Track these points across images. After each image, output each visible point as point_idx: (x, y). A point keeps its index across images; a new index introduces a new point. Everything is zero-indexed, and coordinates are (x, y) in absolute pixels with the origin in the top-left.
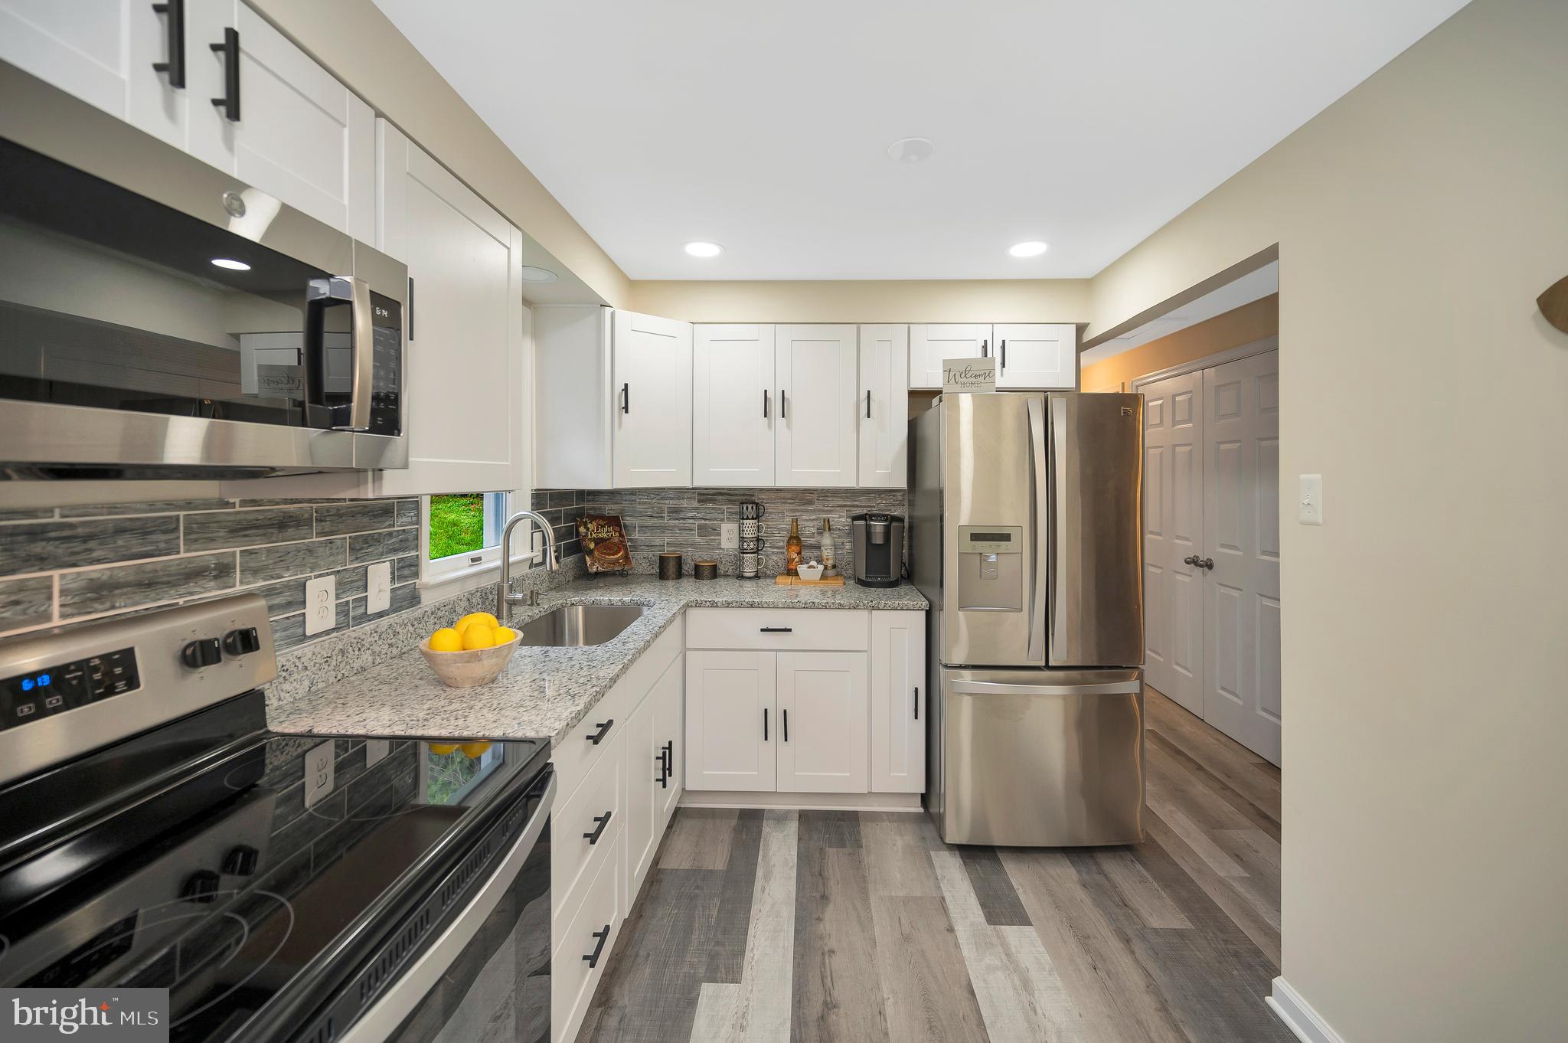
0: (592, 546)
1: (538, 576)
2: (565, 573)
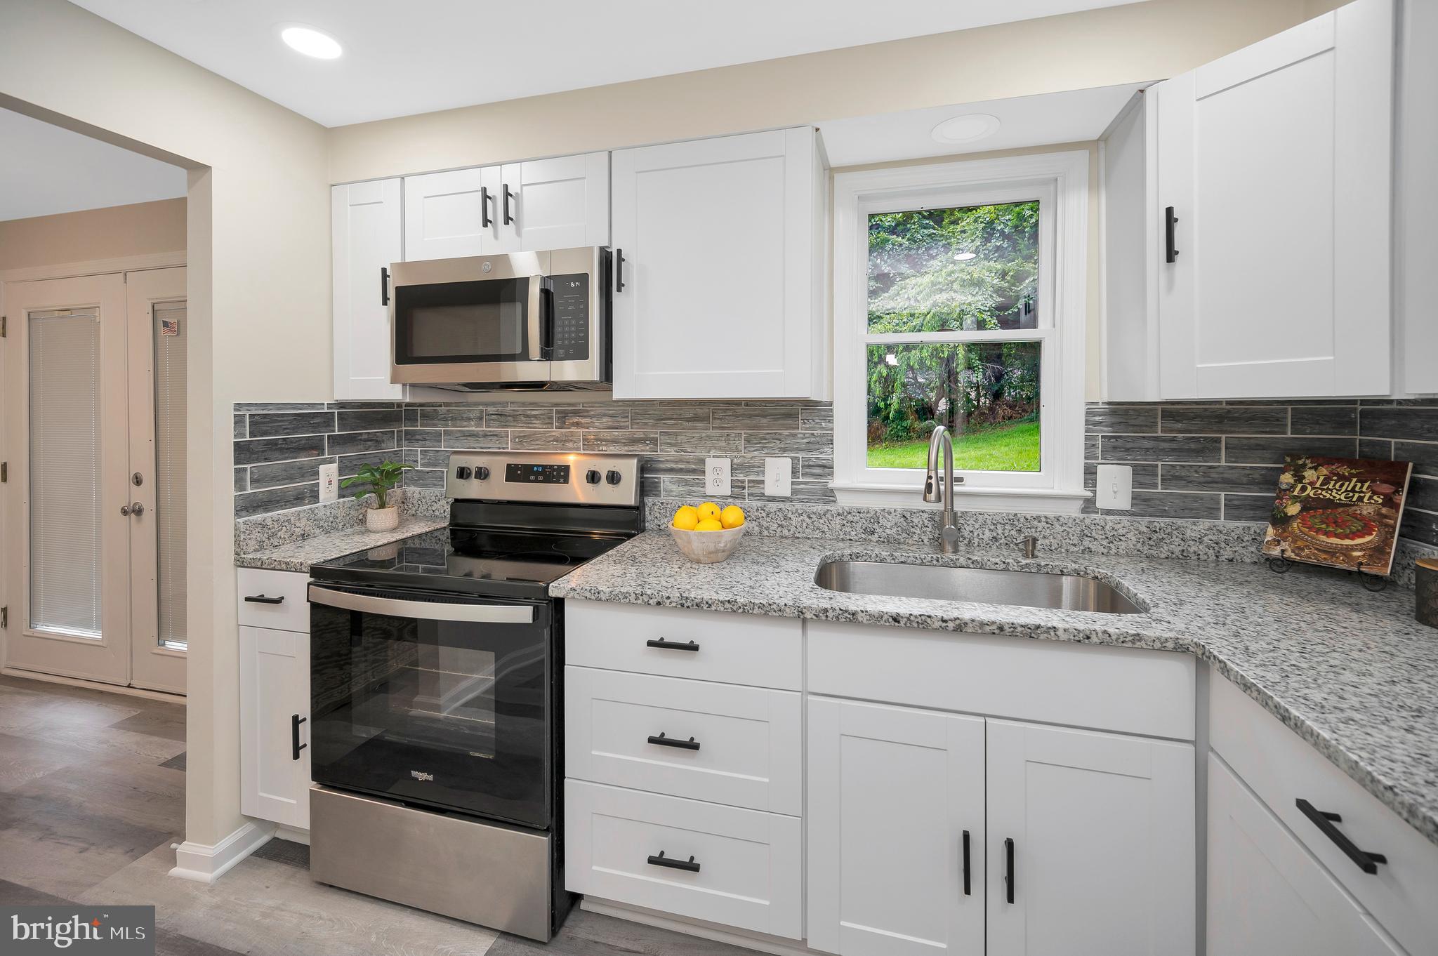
0: (1293, 509)
1: (1098, 527)
2: (1217, 544)
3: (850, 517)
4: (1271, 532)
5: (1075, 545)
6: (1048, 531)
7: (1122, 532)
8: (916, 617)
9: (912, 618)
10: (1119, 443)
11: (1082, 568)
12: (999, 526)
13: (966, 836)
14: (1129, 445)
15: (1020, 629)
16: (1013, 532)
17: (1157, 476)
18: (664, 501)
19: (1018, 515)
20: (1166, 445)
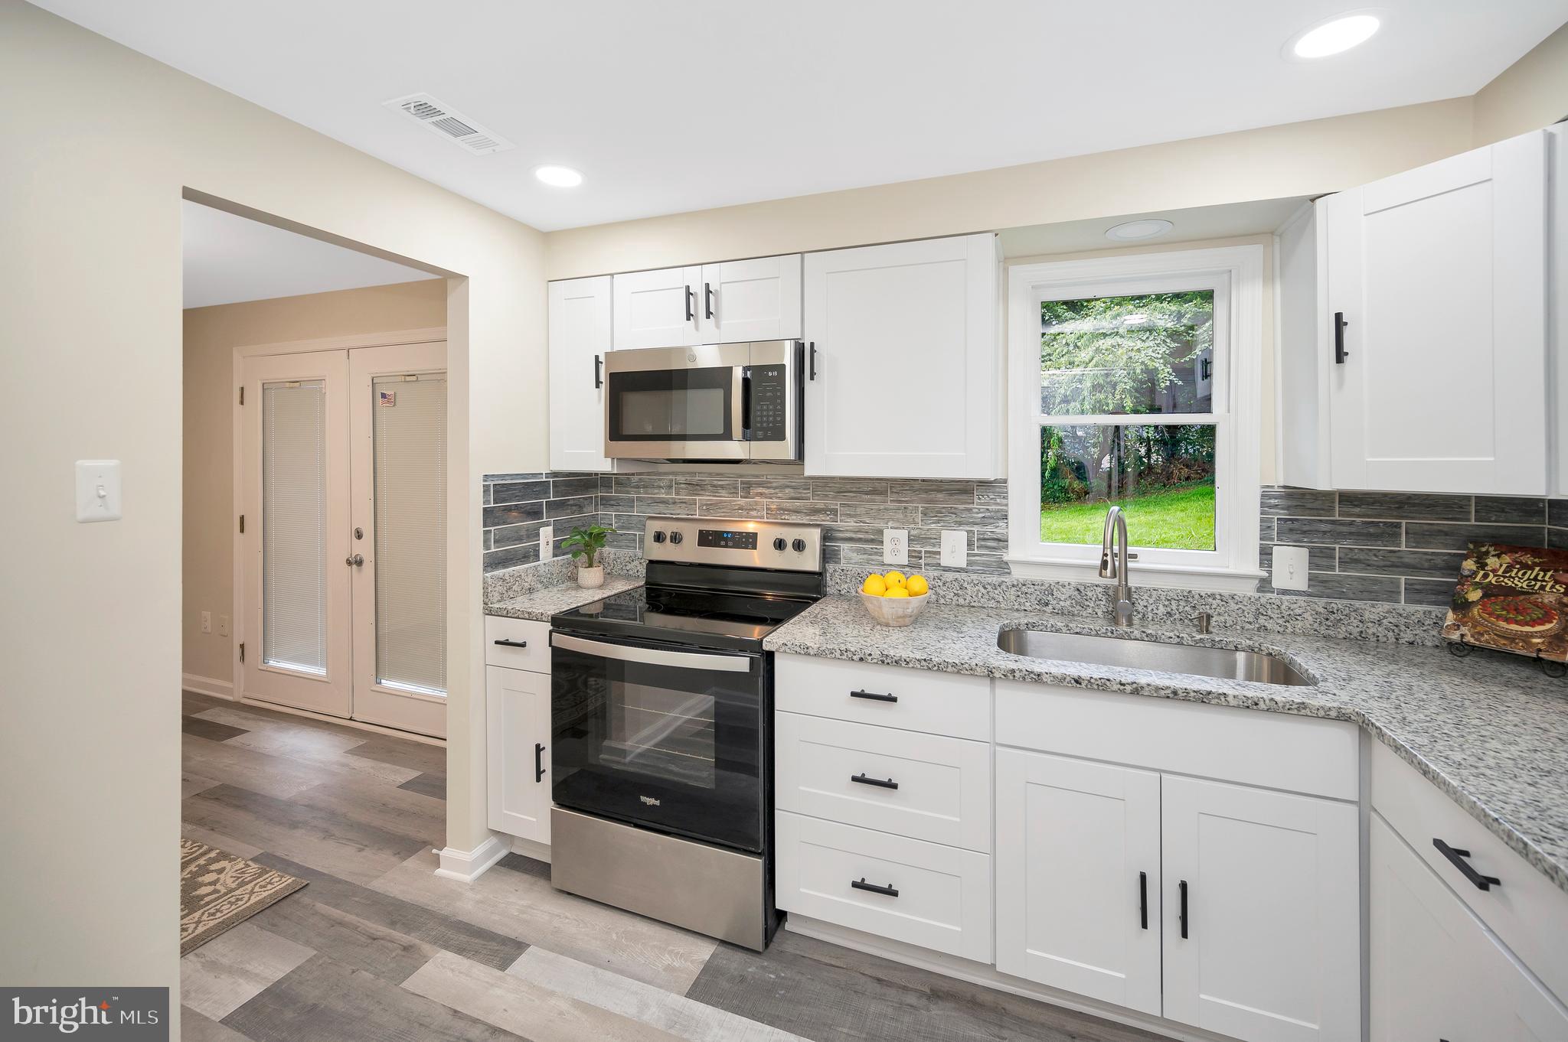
0: (1475, 596)
1: (1274, 606)
2: (1397, 626)
3: (1024, 589)
4: (1451, 617)
5: (1250, 623)
6: (1223, 608)
7: (1298, 611)
8: (1096, 680)
9: (1092, 681)
10: (1296, 525)
11: (1257, 645)
12: (1173, 602)
13: (1143, 877)
14: (1306, 528)
15: (1192, 694)
16: (1187, 608)
17: (1335, 558)
18: (844, 568)
19: (1193, 592)
20: (1345, 529)
